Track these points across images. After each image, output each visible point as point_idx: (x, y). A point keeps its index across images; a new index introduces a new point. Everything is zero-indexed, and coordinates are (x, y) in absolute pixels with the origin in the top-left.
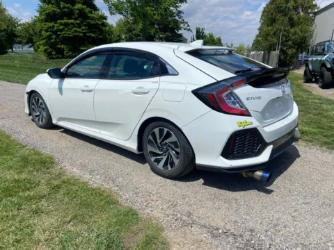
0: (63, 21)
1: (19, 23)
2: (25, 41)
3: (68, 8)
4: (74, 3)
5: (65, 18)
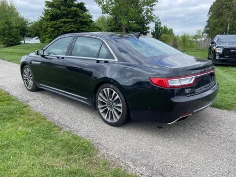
0: (63, 20)
2: (33, 35)
3: (66, 10)
4: (70, 6)
5: (64, 18)
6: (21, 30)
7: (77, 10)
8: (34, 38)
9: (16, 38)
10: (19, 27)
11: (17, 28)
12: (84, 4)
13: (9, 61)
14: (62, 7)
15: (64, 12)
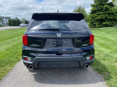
7: (107, 7)
15: (99, 9)
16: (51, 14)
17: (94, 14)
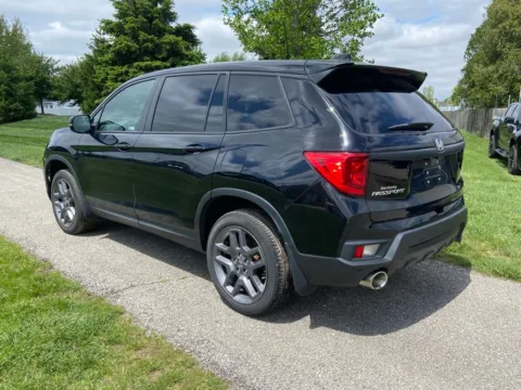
0: (143, 64)
1: (55, 67)
2: (65, 96)
3: (152, 41)
4: (161, 33)
5: (146, 58)
6: (36, 84)
7: (177, 43)
8: (68, 103)
9: (25, 103)
10: (31, 78)
11: (27, 80)
12: (193, 27)
13: (18, 160)
14: (142, 35)
15: (145, 45)
16: (383, 72)
17: (129, 67)
